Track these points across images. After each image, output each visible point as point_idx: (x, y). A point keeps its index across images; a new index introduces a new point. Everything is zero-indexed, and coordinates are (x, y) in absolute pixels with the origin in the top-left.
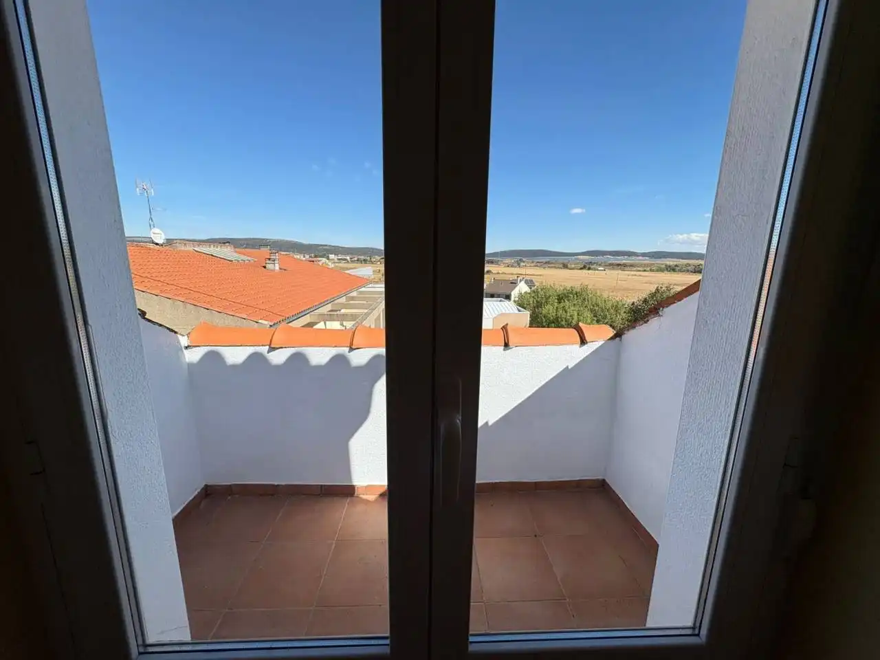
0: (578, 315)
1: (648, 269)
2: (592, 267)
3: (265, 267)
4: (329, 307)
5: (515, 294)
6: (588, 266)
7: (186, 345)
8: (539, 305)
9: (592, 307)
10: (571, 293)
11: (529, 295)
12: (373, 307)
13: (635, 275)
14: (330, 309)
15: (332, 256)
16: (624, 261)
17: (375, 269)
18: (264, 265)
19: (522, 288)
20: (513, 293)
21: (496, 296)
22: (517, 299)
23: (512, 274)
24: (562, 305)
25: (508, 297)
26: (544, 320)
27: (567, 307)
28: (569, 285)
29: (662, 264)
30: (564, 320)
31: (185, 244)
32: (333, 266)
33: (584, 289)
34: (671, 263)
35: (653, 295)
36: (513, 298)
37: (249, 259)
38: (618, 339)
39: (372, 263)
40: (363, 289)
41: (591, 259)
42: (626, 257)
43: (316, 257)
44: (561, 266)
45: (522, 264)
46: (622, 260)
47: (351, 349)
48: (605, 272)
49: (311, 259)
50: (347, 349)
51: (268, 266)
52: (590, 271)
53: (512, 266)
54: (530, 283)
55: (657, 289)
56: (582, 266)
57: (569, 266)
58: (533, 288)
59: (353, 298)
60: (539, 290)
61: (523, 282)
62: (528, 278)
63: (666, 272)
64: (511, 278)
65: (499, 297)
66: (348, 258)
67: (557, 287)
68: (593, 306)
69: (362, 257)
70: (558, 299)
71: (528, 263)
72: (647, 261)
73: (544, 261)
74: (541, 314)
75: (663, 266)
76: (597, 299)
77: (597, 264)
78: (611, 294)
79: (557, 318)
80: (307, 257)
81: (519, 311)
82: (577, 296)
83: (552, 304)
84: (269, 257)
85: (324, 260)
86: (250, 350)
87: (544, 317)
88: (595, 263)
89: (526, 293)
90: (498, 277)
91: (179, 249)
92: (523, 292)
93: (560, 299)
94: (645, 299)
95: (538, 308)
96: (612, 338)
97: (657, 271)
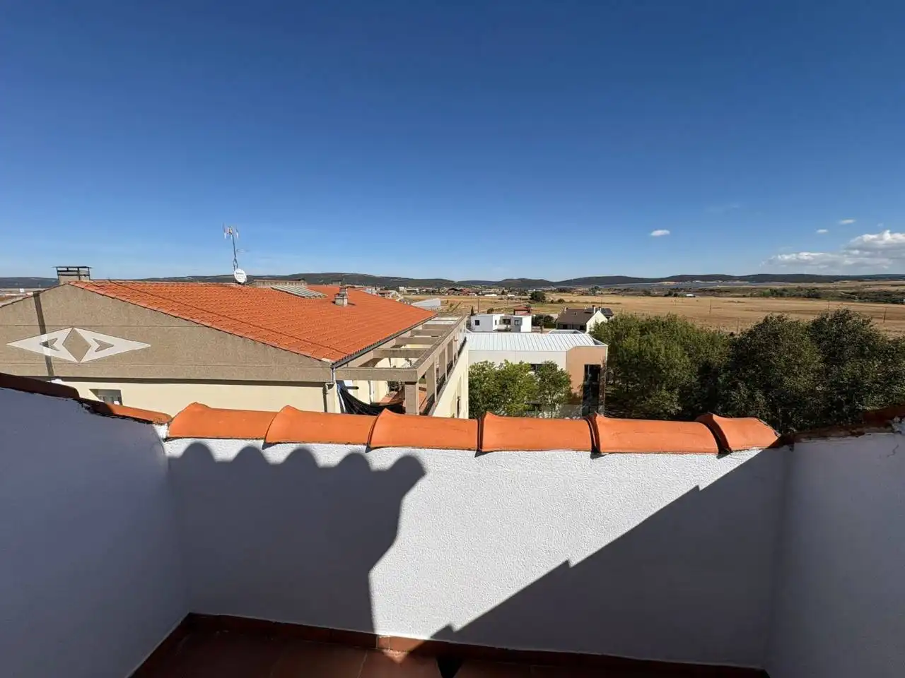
0: (666, 348)
1: (749, 294)
2: (679, 293)
3: (334, 302)
4: (393, 342)
5: (590, 324)
6: (674, 293)
7: (165, 437)
8: (618, 337)
9: (682, 340)
10: (657, 324)
11: (606, 326)
12: (437, 342)
13: (733, 302)
14: (394, 344)
15: (401, 288)
16: (718, 286)
17: (443, 300)
18: (334, 300)
19: (599, 318)
20: (588, 324)
21: (568, 327)
22: (593, 330)
23: (587, 303)
24: (646, 337)
25: (583, 328)
26: (625, 354)
27: (652, 340)
28: (652, 314)
29: (767, 288)
30: (648, 354)
31: (264, 283)
32: (402, 298)
33: (672, 319)
34: (778, 287)
35: (760, 327)
36: (588, 330)
37: (321, 294)
38: (786, 448)
39: (440, 293)
40: (429, 323)
41: (679, 286)
42: (720, 281)
43: (386, 289)
44: (642, 293)
45: (598, 292)
46: (716, 284)
47: (369, 449)
48: (696, 299)
49: (382, 292)
50: (364, 448)
51: (337, 301)
52: (677, 299)
53: (587, 294)
54: (607, 313)
55: (766, 320)
56: (667, 293)
57: (652, 293)
58: (611, 318)
59: (418, 333)
60: (619, 320)
61: (599, 312)
62: (605, 306)
63: (771, 298)
64: (586, 307)
65: (573, 329)
66: (417, 290)
67: (639, 316)
68: (684, 338)
69: (431, 289)
70: (640, 331)
71: (604, 290)
72: (747, 285)
73: (622, 288)
74: (621, 347)
75: (768, 291)
76: (687, 330)
77: (685, 290)
78: (704, 323)
79: (641, 352)
80: (379, 289)
81: (596, 343)
82: (664, 327)
83: (633, 337)
84: (338, 292)
85: (394, 292)
86: (242, 444)
87: (626, 351)
88: (682, 289)
89: (602, 323)
90: (571, 306)
91: (259, 287)
92: (600, 323)
93: (643, 331)
94: (751, 331)
95: (617, 340)
96: (774, 446)
97: (761, 296)
